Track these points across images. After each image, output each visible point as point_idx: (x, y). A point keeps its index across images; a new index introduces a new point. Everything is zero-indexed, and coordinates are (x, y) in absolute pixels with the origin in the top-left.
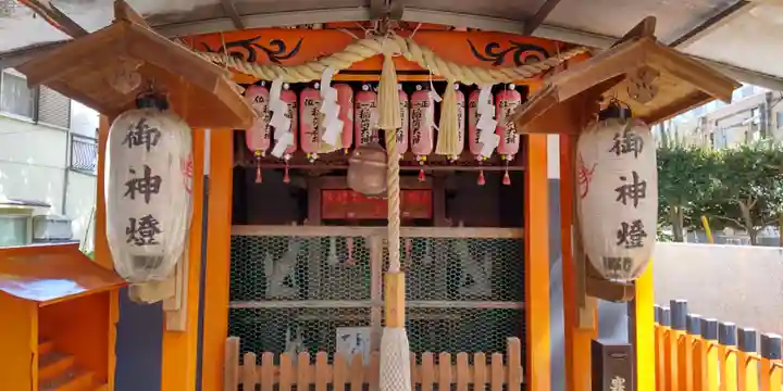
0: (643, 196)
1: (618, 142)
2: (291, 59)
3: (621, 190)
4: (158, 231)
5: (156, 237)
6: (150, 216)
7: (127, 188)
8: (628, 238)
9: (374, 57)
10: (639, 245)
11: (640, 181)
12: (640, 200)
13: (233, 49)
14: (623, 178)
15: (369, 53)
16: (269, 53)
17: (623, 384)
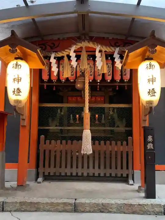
0: (155, 81)
1: (147, 66)
3: (149, 80)
4: (21, 92)
5: (20, 93)
6: (19, 88)
7: (13, 80)
8: (151, 93)
9: (80, 47)
10: (154, 95)
11: (154, 77)
12: (154, 83)
14: (149, 77)
15: (79, 47)
16: (51, 47)
17: (152, 138)
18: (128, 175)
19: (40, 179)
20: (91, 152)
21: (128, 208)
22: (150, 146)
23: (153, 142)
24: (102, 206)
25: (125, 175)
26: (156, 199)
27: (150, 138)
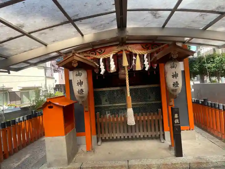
0: (177, 76)
1: (171, 66)
2: (103, 53)
3: (173, 76)
4: (83, 92)
6: (82, 89)
7: (77, 84)
8: (175, 85)
9: (121, 51)
10: (177, 86)
11: (176, 73)
12: (177, 77)
13: (92, 53)
14: (173, 73)
16: (99, 52)
18: (159, 135)
19: (99, 143)
20: (134, 124)
21: (164, 166)
22: (176, 121)
23: (178, 118)
24: (147, 166)
25: (157, 136)
26: (183, 157)
27: (176, 116)
